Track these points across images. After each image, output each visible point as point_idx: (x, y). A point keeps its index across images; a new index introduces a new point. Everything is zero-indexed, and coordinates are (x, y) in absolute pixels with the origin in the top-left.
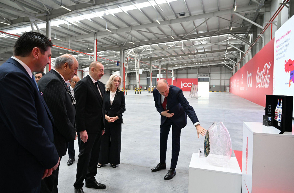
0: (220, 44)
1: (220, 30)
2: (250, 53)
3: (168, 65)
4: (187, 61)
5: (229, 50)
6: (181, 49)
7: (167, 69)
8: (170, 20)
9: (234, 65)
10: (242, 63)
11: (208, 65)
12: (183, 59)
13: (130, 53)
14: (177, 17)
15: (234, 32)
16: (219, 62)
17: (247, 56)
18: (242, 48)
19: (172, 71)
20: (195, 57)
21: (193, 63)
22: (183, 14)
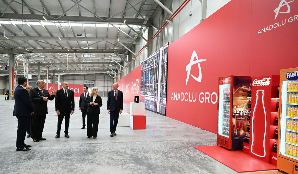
0: (106, 58)
1: (107, 49)
2: (128, 69)
3: (55, 71)
4: (75, 69)
5: (112, 63)
6: (72, 59)
7: (54, 74)
8: (69, 37)
9: (115, 75)
10: (121, 74)
11: (94, 73)
12: (72, 66)
13: (19, 58)
14: (75, 37)
15: (117, 52)
16: (103, 72)
17: (125, 70)
18: (122, 63)
19: (59, 77)
20: (83, 66)
21: (80, 70)
22: (80, 35)
